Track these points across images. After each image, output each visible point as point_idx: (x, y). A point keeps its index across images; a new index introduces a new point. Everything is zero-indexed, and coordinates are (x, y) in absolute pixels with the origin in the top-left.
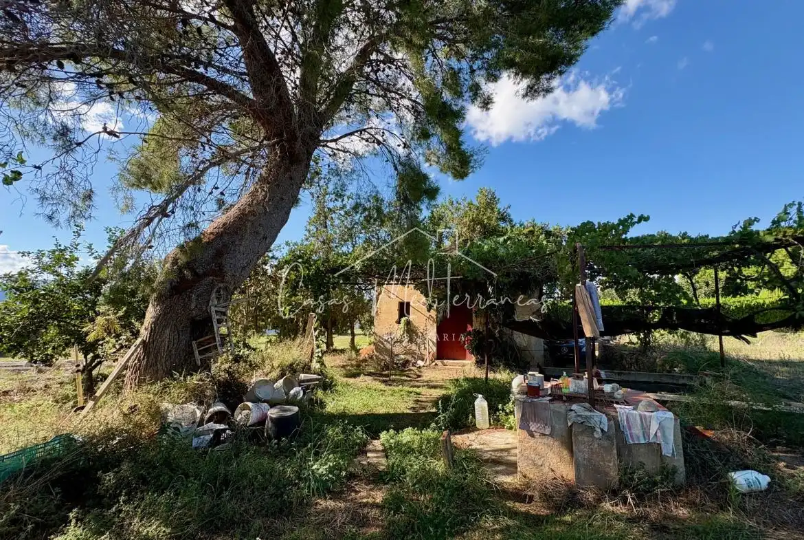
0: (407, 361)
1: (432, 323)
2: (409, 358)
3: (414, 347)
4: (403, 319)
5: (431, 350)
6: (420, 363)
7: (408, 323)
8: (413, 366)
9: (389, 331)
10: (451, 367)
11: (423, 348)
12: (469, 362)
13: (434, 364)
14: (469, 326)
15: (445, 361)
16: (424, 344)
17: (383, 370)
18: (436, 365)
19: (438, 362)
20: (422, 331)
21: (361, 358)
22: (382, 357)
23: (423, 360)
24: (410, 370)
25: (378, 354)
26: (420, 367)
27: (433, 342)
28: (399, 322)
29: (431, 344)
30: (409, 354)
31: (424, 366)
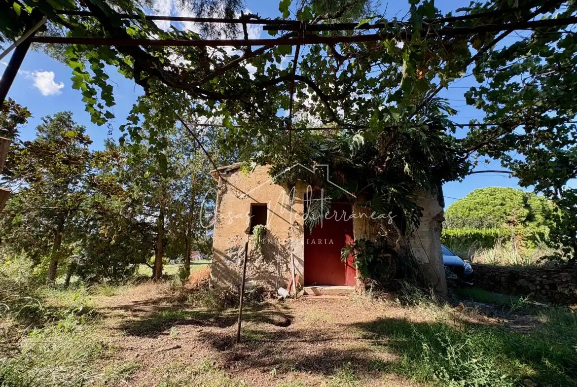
0: (261, 291)
1: (297, 232)
2: (262, 284)
3: (271, 268)
4: (257, 228)
5: (296, 272)
6: (283, 292)
7: (264, 233)
8: (273, 297)
9: (234, 245)
10: (328, 297)
11: (285, 269)
12: (353, 288)
13: (302, 292)
14: (348, 237)
15: (319, 288)
16: (287, 262)
17: (223, 308)
18: (305, 294)
19: (308, 289)
20: (284, 244)
21: (189, 286)
22: (223, 285)
23: (285, 287)
24: (268, 305)
25: (216, 279)
26: (282, 299)
27: (299, 260)
28: (250, 232)
29: (297, 262)
30: (263, 278)
31: (288, 297)
